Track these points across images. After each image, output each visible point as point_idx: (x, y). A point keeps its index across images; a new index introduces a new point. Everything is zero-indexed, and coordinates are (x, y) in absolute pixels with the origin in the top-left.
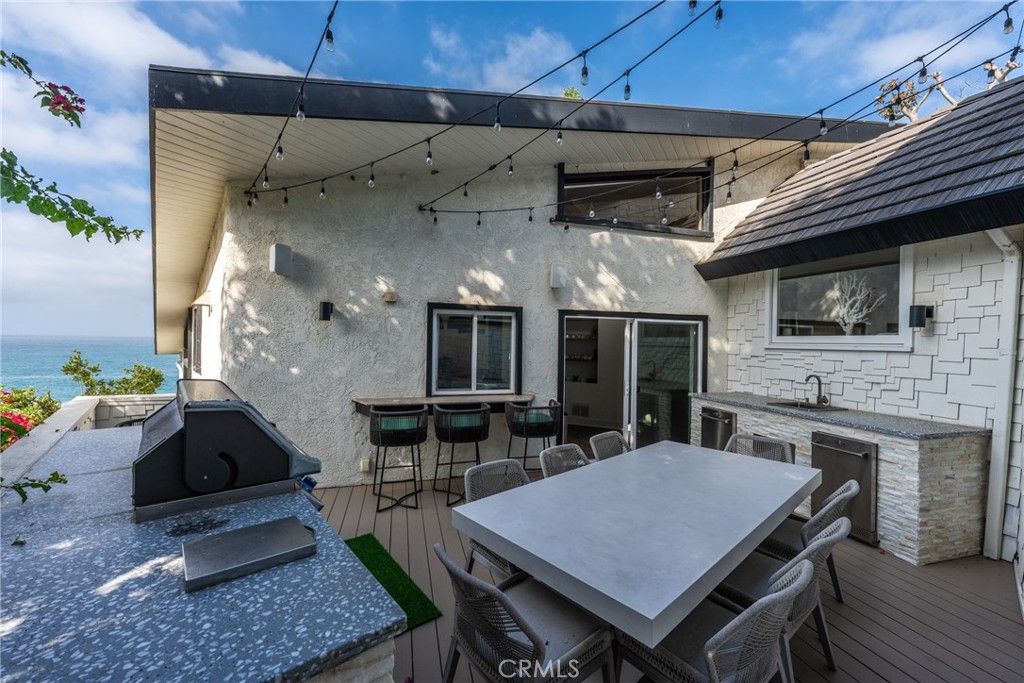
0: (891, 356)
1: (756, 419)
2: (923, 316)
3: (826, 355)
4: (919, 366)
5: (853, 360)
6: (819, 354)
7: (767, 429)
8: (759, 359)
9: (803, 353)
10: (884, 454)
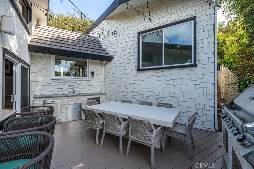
0: (87, 81)
1: (69, 99)
2: (93, 74)
3: (72, 81)
4: (91, 83)
5: (79, 82)
6: (70, 81)
7: (73, 101)
8: (48, 83)
9: (65, 81)
10: (101, 99)
